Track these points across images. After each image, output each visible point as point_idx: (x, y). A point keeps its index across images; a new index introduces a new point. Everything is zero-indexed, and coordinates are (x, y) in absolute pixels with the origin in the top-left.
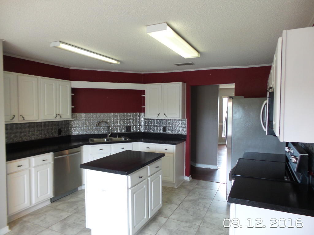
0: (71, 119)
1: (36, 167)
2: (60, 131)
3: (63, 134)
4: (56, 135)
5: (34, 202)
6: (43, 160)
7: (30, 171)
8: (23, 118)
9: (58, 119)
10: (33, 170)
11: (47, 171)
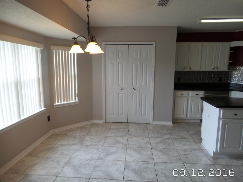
0: (227, 71)
1: (191, 97)
2: (220, 79)
3: (223, 81)
4: (217, 81)
5: (188, 117)
6: (197, 95)
7: (188, 99)
8: (190, 68)
9: (215, 70)
10: (190, 98)
11: (199, 101)
